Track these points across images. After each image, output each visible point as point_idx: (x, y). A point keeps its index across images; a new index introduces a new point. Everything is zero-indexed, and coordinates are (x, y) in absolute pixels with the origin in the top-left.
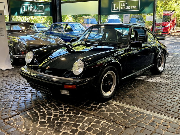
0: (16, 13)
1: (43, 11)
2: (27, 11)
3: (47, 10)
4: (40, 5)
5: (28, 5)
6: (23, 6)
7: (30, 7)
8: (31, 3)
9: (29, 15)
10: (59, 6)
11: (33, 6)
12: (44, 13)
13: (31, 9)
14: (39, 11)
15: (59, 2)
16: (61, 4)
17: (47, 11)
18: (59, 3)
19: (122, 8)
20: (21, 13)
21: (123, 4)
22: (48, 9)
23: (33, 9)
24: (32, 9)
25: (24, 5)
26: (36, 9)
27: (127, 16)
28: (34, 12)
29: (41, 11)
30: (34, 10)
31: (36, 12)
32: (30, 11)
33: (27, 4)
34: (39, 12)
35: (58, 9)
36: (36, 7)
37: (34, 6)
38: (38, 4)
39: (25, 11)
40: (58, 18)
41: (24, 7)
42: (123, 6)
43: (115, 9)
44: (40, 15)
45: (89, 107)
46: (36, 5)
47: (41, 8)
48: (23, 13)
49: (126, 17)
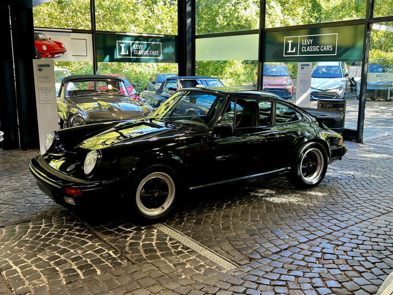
0: (108, 57)
1: (160, 53)
2: (127, 53)
3: (166, 50)
4: (153, 43)
5: (131, 42)
6: (121, 45)
7: (134, 45)
8: (137, 38)
9: (132, 60)
10: (191, 44)
11: (139, 44)
12: (161, 58)
13: (136, 50)
14: (151, 53)
15: (192, 35)
16: (196, 40)
17: (167, 54)
18: (192, 37)
19: (304, 49)
20: (115, 57)
21: (306, 42)
22: (170, 50)
23: (140, 49)
24: (138, 50)
25: (122, 43)
26: (146, 50)
27: (305, 67)
28: (141, 56)
29: (154, 53)
30: (142, 51)
31: (146, 56)
32: (133, 53)
33: (128, 41)
34: (151, 56)
35: (189, 48)
36: (146, 47)
37: (142, 44)
38: (151, 40)
39: (124, 53)
40: (189, 65)
41: (123, 46)
42: (304, 46)
43: (290, 51)
44: (152, 61)
45: (111, 230)
46: (146, 42)
47: (157, 48)
48: (119, 57)
49: (303, 68)
